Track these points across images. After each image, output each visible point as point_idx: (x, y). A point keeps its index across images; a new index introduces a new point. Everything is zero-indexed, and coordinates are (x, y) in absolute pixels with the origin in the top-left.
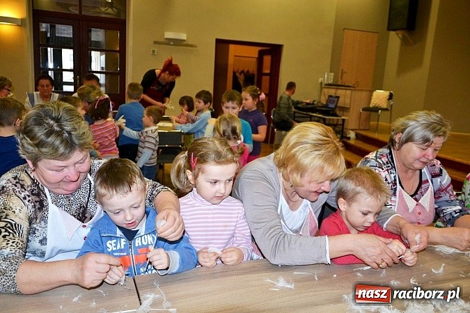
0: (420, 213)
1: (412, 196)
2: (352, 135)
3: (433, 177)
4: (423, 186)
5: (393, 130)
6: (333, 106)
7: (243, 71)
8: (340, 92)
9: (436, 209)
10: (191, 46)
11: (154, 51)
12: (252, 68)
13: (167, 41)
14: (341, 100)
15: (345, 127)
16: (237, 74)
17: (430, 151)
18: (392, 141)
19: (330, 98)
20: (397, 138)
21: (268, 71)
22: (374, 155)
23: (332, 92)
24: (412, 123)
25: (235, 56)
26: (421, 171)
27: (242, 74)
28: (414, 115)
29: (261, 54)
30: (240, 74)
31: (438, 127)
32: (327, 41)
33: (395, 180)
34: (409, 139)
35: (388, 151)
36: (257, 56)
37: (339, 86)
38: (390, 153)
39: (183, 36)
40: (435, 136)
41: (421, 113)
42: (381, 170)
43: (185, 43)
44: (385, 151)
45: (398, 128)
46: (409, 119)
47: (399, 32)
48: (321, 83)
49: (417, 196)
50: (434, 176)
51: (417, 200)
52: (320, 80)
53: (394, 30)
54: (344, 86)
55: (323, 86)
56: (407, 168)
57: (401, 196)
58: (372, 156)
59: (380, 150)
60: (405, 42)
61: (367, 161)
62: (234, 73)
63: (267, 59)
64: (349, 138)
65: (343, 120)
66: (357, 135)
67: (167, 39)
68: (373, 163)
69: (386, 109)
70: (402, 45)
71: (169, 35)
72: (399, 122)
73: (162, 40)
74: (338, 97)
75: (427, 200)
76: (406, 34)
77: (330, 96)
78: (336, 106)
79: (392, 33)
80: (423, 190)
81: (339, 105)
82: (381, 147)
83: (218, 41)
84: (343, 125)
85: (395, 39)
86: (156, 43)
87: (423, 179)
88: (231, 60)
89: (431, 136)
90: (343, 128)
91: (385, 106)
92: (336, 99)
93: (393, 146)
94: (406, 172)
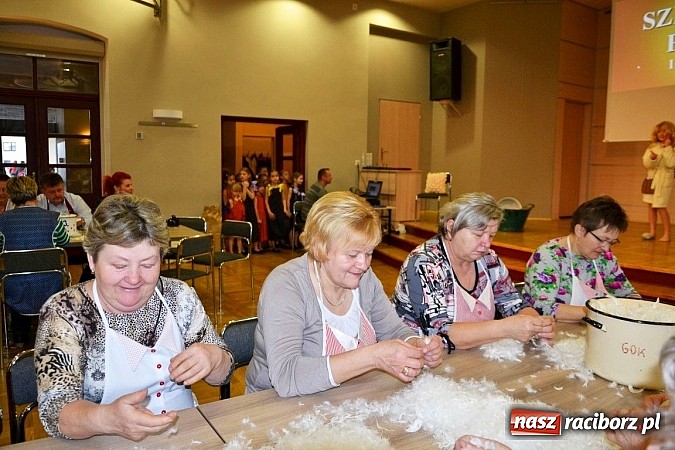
0: (480, 313)
1: (470, 293)
2: (401, 228)
3: (489, 267)
4: (480, 279)
5: (442, 218)
6: (376, 194)
7: (254, 156)
8: (382, 177)
9: (496, 305)
10: (189, 126)
11: (139, 135)
12: (268, 150)
13: (156, 121)
14: (385, 187)
15: (392, 219)
16: (248, 160)
17: (486, 237)
18: (443, 231)
19: (371, 185)
20: (449, 225)
21: (290, 154)
22: (423, 248)
23: (372, 176)
24: (462, 207)
25: (244, 136)
26: (475, 261)
27: (254, 159)
28: (464, 197)
29: (280, 133)
30: (251, 158)
31: (492, 209)
32: (362, 115)
33: (449, 275)
34: (463, 225)
35: (438, 241)
36: (274, 136)
37: (380, 168)
38: (441, 243)
39: (178, 114)
40: (490, 219)
41: (472, 195)
42: (432, 265)
43: (182, 122)
44: (434, 242)
45: (448, 214)
46: (460, 203)
47: (445, 102)
48: (358, 166)
49: (476, 292)
50: (491, 266)
51: (476, 297)
52: (357, 162)
53: (438, 100)
54: (387, 169)
55: (361, 169)
56: (463, 260)
57: (459, 293)
58: (420, 249)
59: (428, 242)
60: (451, 113)
61: (417, 256)
62: (244, 158)
63: (288, 139)
64: (398, 233)
65: (390, 211)
66: (407, 228)
67: (156, 118)
68: (424, 257)
69: (445, 195)
70: (449, 116)
71: (159, 113)
72: (449, 207)
73: (150, 120)
74: (381, 183)
75: (487, 296)
76: (451, 104)
77: (371, 182)
78: (379, 194)
79: (436, 103)
80: (480, 284)
81: (382, 192)
82: (428, 238)
83: (225, 119)
84: (390, 217)
85: (440, 110)
86: (140, 123)
87: (480, 272)
88: (239, 141)
89: (484, 219)
90: (390, 220)
91: (443, 191)
92: (378, 186)
93: (444, 235)
94: (461, 265)
